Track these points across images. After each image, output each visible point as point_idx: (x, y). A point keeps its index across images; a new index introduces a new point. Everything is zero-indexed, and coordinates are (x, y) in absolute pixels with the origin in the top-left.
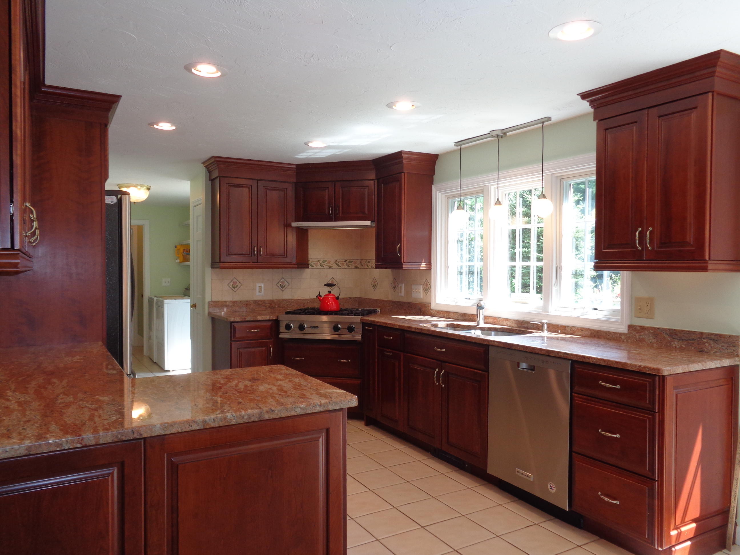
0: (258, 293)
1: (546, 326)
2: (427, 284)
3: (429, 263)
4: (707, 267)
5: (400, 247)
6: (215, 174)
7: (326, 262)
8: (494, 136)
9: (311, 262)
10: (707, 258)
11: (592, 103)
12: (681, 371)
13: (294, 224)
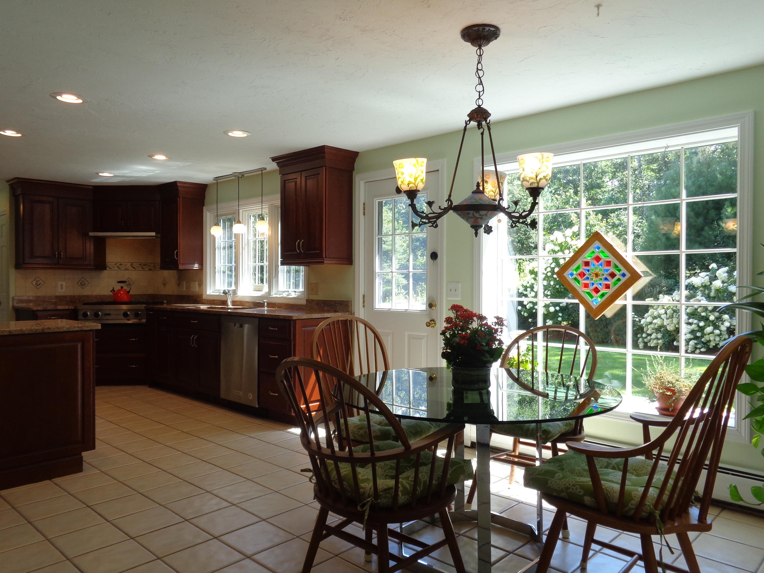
0: (59, 290)
1: (266, 303)
2: (200, 282)
3: (201, 264)
4: (324, 261)
5: (177, 253)
6: (19, 192)
7: (123, 265)
8: (235, 176)
9: (108, 264)
10: (324, 257)
11: (278, 163)
12: (306, 318)
13: (91, 234)
